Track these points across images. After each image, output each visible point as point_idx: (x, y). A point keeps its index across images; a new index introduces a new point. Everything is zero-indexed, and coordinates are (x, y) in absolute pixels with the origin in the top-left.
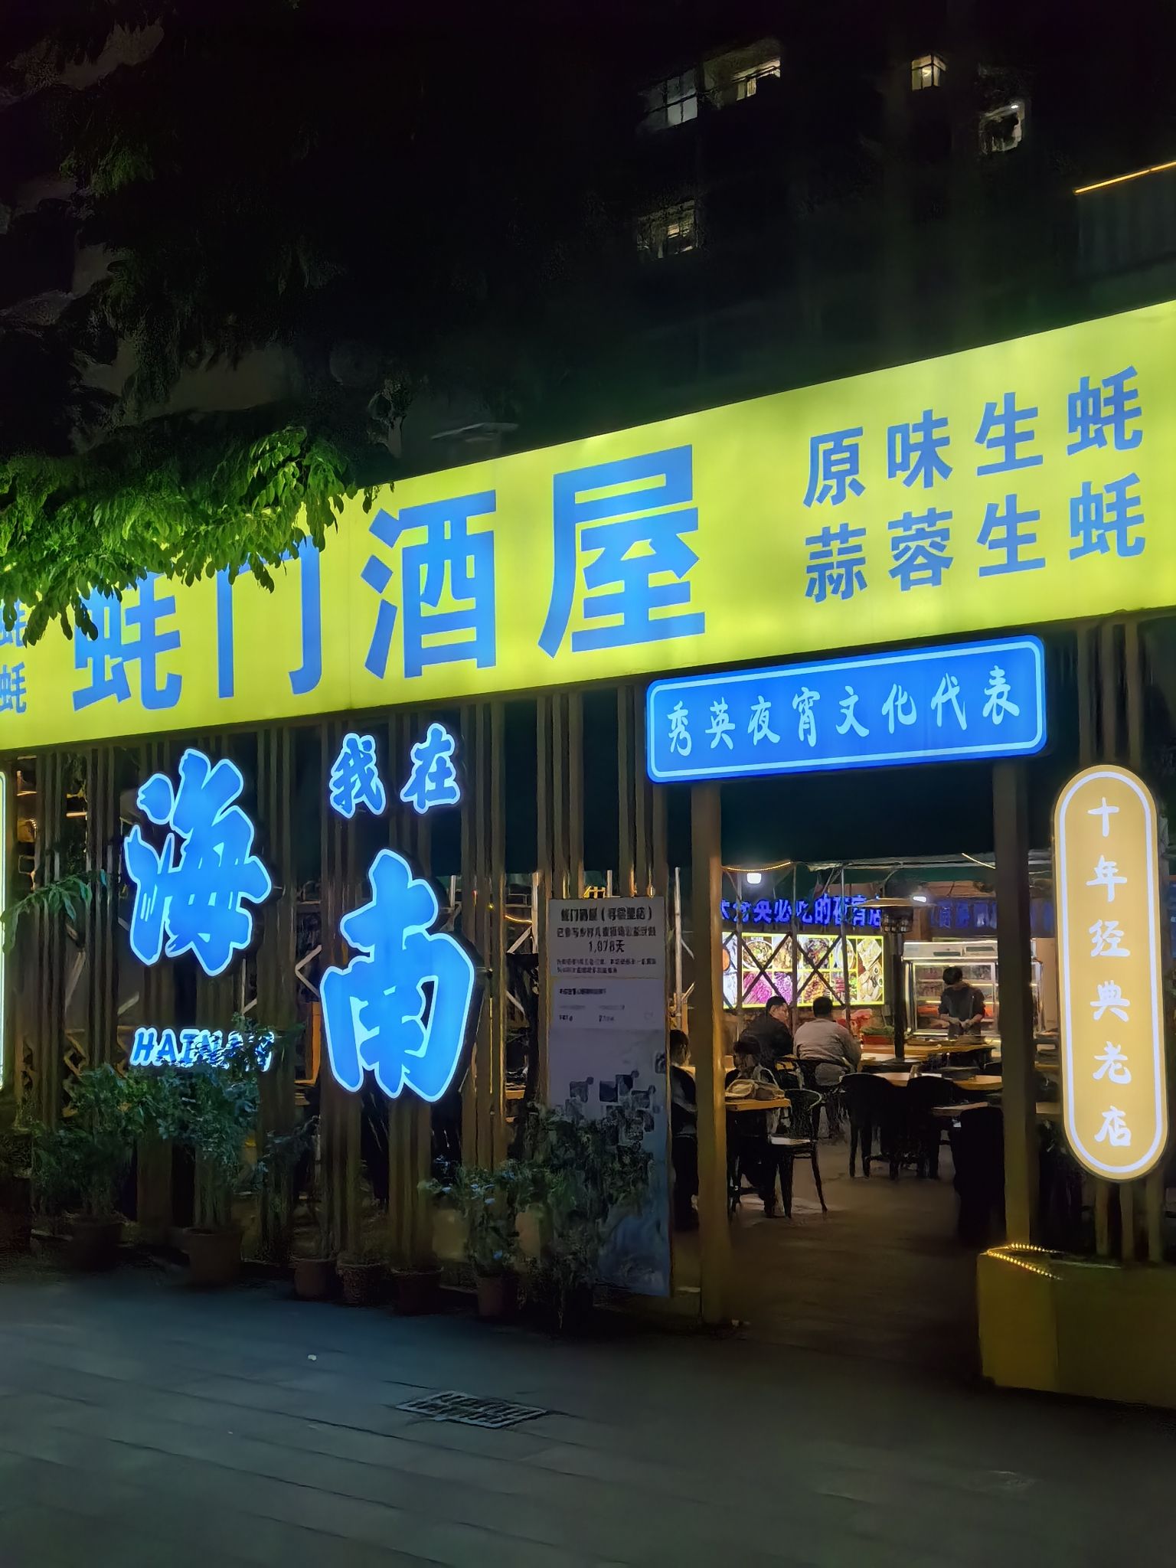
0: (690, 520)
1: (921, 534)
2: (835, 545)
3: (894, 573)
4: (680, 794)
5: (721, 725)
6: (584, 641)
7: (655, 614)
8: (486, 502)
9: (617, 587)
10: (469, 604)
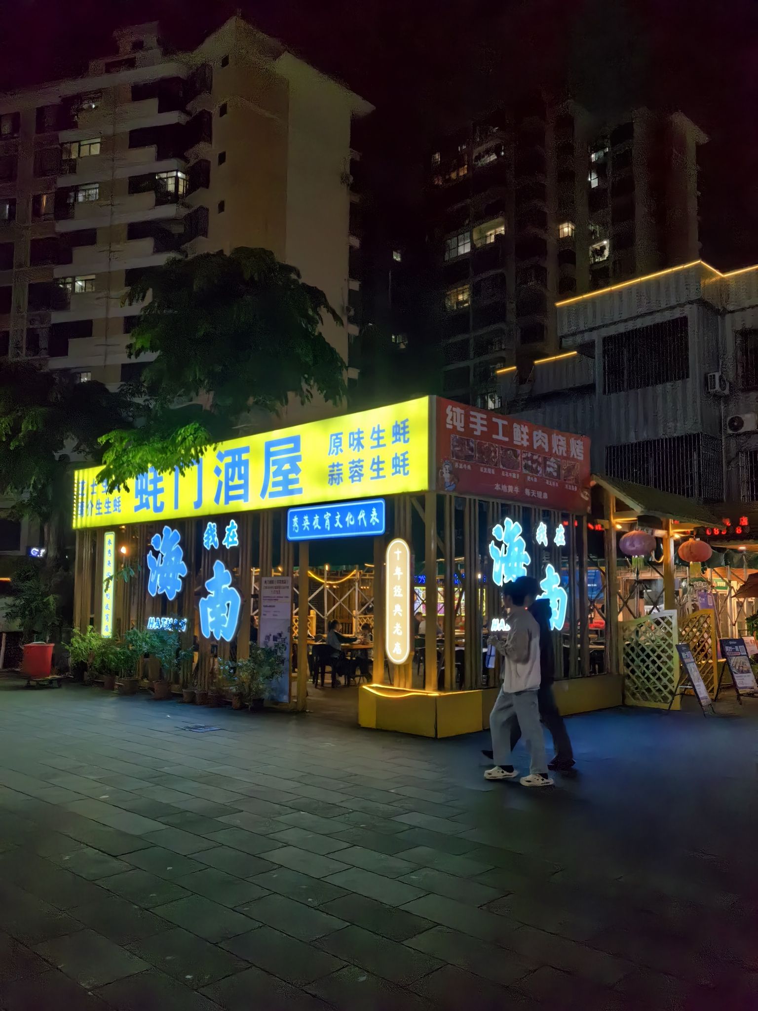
0: (299, 458)
1: (356, 466)
2: (336, 468)
3: (350, 478)
4: (297, 544)
5: (306, 523)
6: (272, 495)
7: (291, 487)
8: (246, 450)
9: (280, 478)
10: (242, 482)
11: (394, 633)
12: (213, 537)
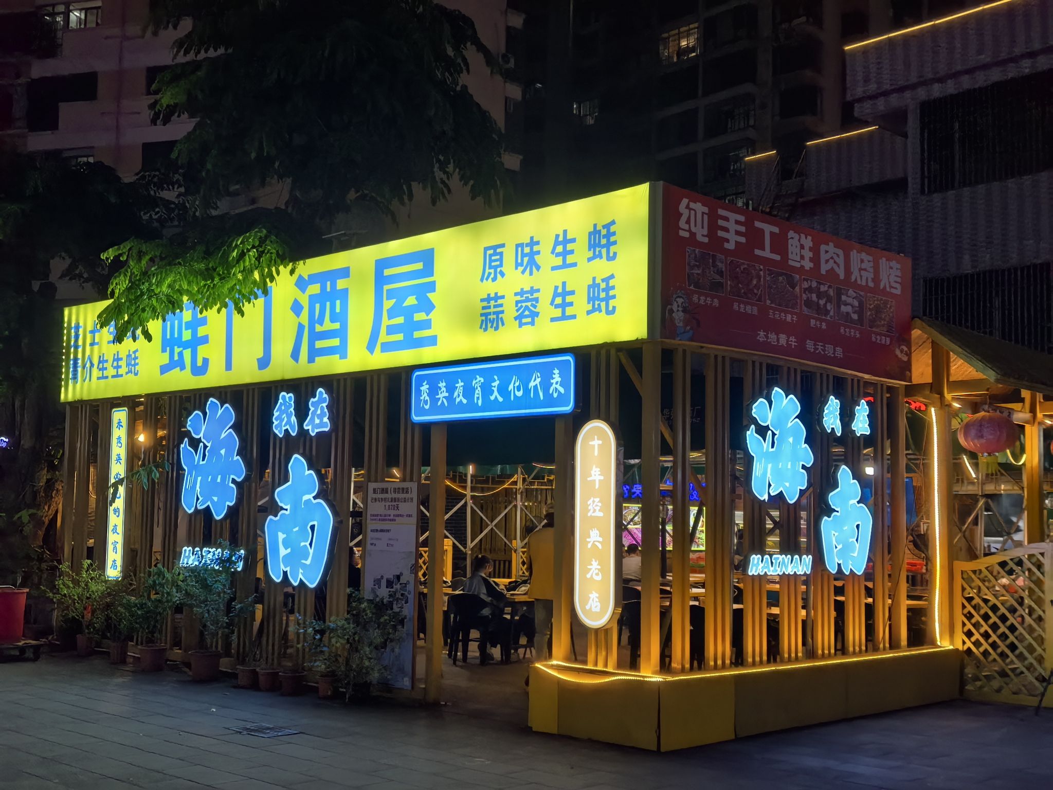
0: (432, 287)
1: (527, 300)
2: (492, 303)
3: (516, 319)
4: (426, 428)
5: (443, 394)
6: (386, 347)
7: (417, 334)
8: (345, 273)
9: (400, 320)
10: (337, 326)
11: (588, 576)
12: (289, 417)
